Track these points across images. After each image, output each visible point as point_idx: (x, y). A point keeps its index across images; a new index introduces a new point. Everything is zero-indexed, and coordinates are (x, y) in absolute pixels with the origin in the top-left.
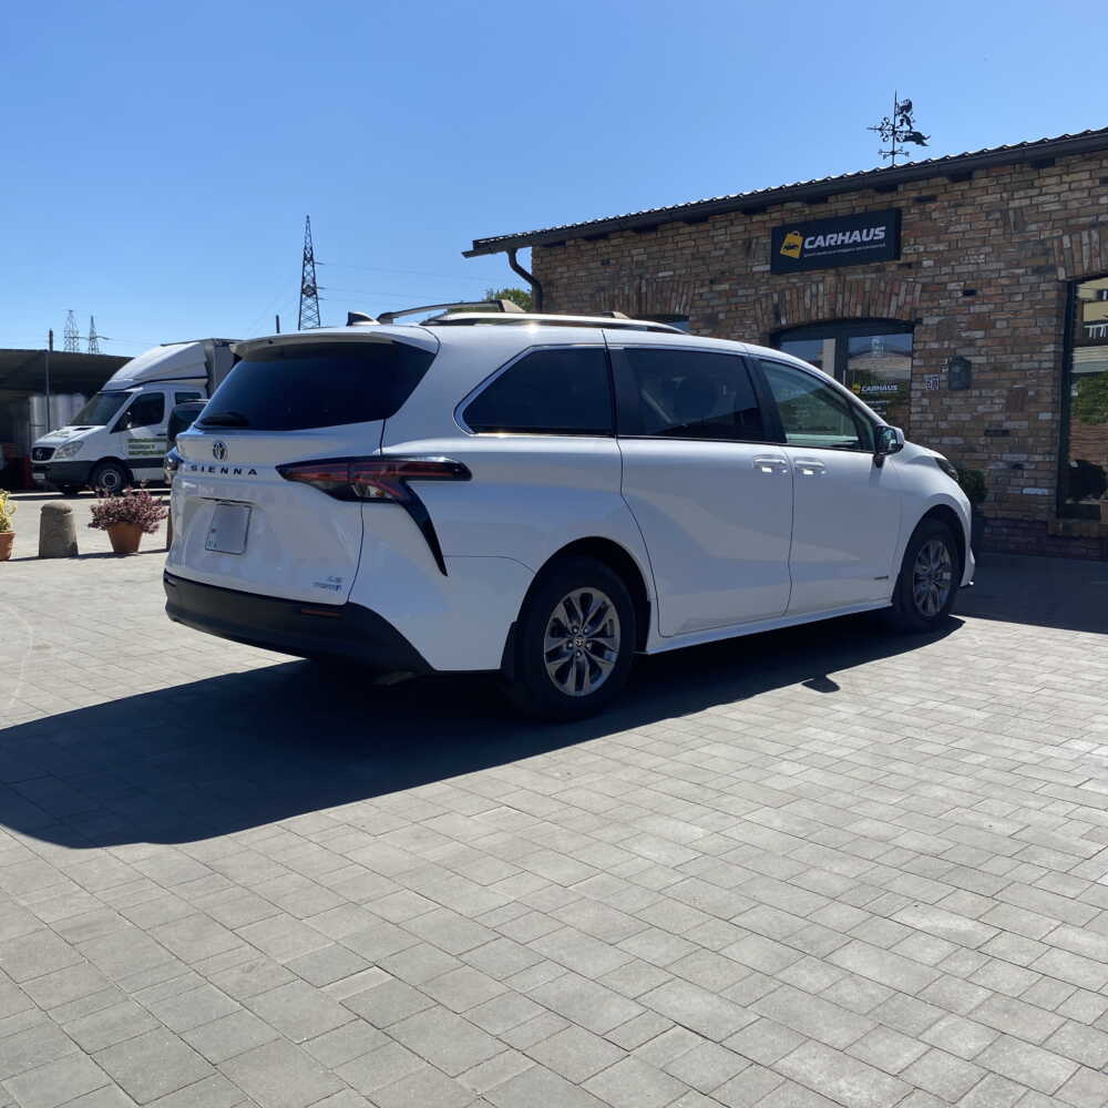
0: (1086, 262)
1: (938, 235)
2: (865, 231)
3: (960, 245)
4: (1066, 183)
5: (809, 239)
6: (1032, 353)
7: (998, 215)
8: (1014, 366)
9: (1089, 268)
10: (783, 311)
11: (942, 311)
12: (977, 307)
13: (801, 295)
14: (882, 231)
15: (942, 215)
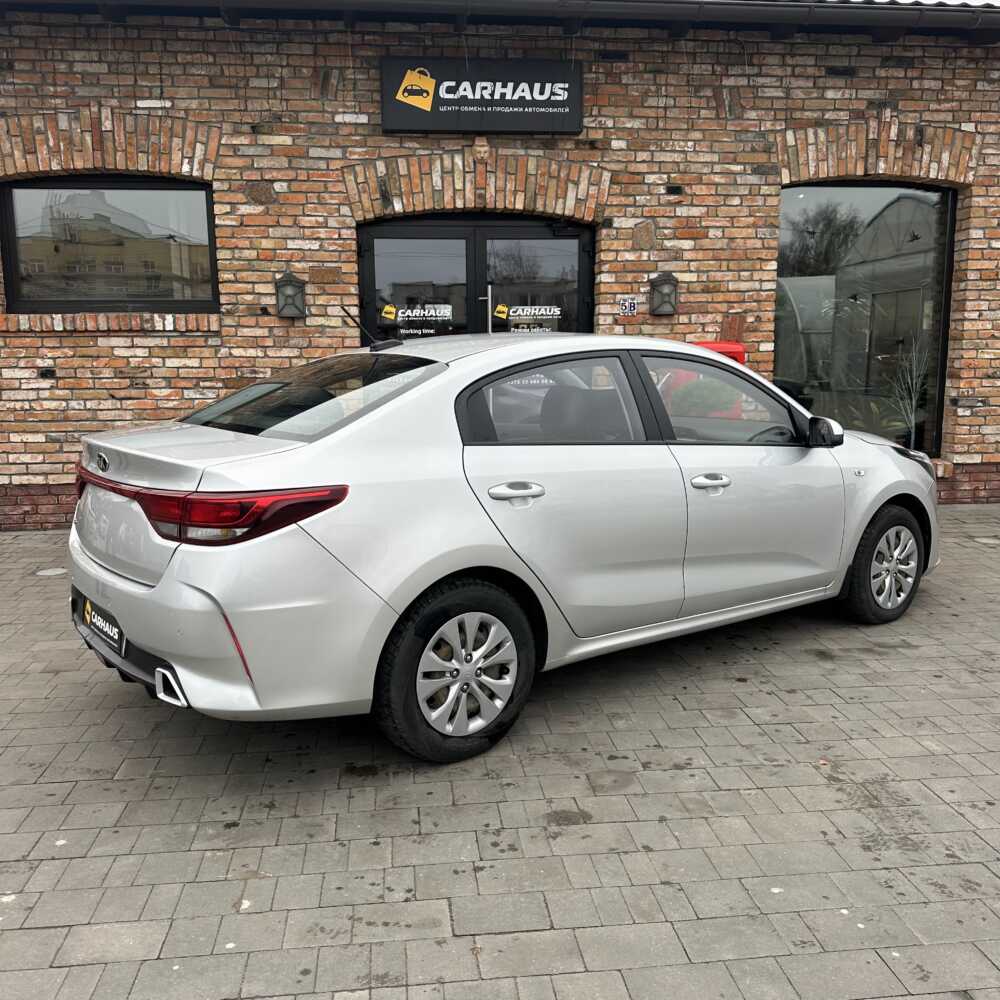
0: (812, 164)
1: (634, 107)
2: (537, 86)
3: (661, 125)
4: (789, 66)
5: (447, 84)
6: (753, 270)
7: (709, 93)
8: (730, 288)
9: (817, 172)
10: (394, 192)
11: (639, 211)
12: (685, 208)
13: (425, 169)
14: (564, 89)
15: (637, 81)
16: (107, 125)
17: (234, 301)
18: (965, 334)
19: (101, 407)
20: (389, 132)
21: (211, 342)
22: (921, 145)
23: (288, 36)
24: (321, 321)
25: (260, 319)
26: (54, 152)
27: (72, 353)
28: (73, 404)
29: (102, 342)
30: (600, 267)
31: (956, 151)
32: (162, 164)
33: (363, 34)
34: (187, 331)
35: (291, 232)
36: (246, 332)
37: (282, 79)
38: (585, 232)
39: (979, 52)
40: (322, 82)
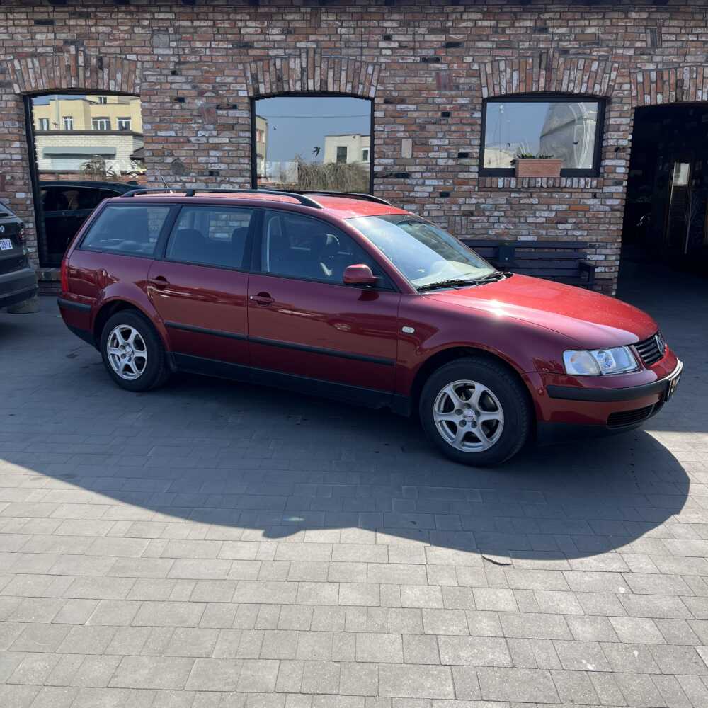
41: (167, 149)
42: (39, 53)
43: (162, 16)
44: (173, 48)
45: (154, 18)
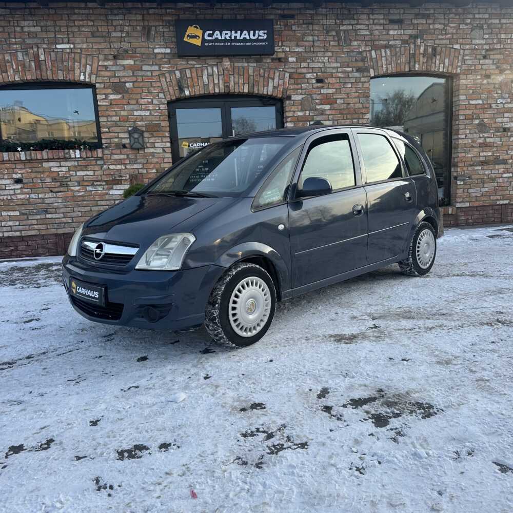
0: (384, 66)
1: (299, 41)
2: (252, 32)
3: (312, 49)
4: (371, 19)
5: (208, 32)
7: (334, 33)
9: (387, 70)
10: (185, 85)
11: (304, 91)
12: (325, 90)
13: (200, 74)
14: (264, 33)
15: (300, 29)
16: (42, 57)
17: (109, 141)
18: (460, 146)
19: (46, 197)
20: (181, 56)
21: (99, 162)
22: (435, 56)
23: (129, 11)
24: (152, 150)
25: (122, 150)
26: (16, 71)
27: (30, 171)
28: (33, 196)
29: (45, 165)
30: (286, 119)
31: (452, 58)
32: (70, 76)
33: (166, 9)
34: (87, 157)
35: (135, 107)
36: (116, 157)
37: (127, 32)
38: (278, 102)
39: (460, 9)
40: (147, 32)
41: (476, 114)
42: (391, 45)
43: (481, 16)
44: (486, 39)
45: (474, 18)
